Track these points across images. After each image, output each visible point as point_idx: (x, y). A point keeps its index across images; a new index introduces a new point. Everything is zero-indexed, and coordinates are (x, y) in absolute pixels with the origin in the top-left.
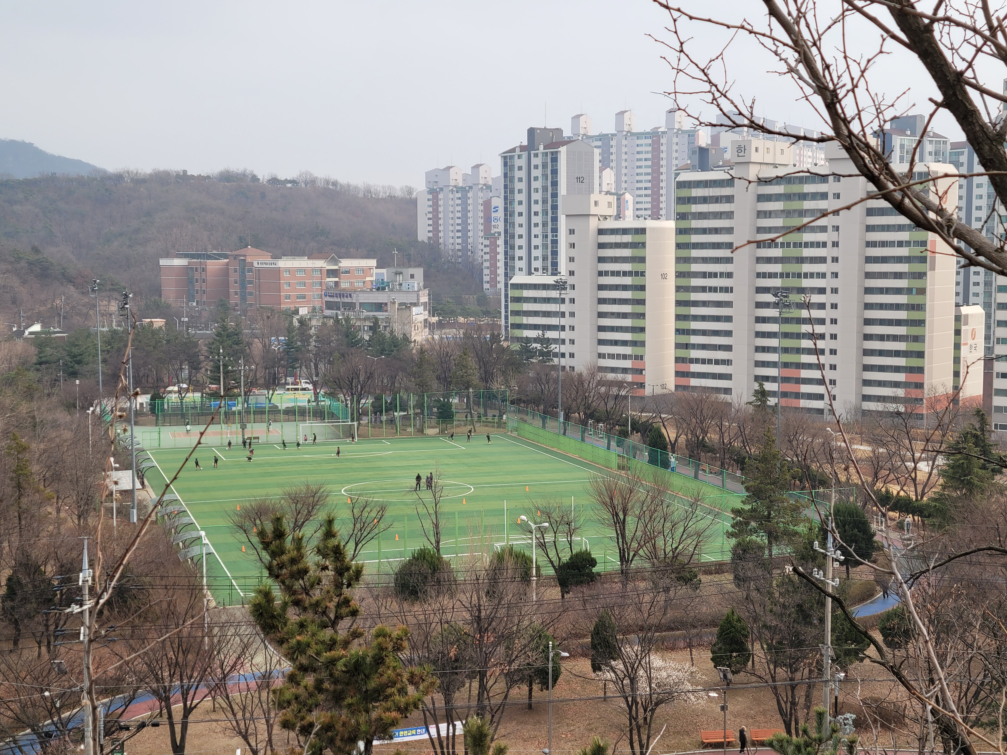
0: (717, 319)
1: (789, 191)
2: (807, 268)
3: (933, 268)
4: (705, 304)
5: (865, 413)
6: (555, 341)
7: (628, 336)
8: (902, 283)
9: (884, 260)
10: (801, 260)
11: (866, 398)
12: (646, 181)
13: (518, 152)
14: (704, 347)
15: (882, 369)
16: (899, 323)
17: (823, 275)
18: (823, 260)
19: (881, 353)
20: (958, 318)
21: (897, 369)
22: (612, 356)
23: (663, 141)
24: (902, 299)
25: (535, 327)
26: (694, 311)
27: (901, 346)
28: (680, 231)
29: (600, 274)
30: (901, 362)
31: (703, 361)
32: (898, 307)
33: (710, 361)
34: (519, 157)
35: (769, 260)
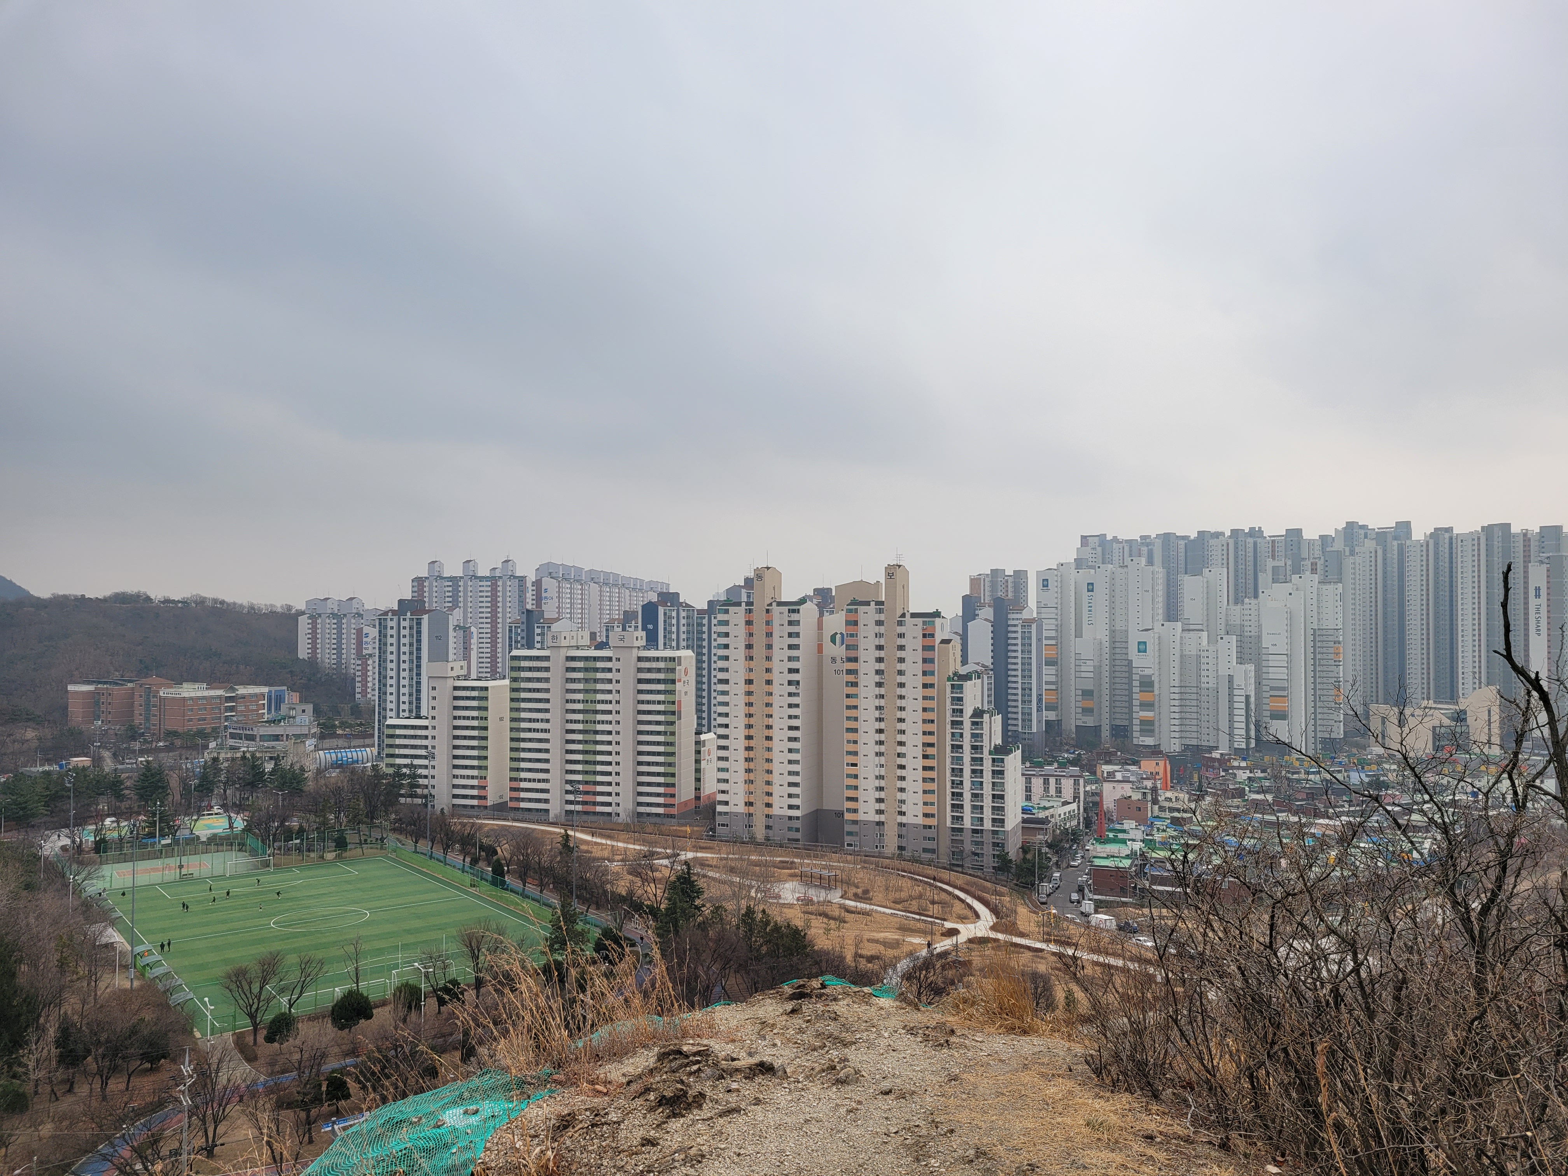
0: (539, 751)
1: (587, 666)
2: (599, 717)
3: (679, 718)
4: (530, 740)
5: (640, 815)
6: (421, 767)
7: (475, 763)
8: (661, 728)
9: (649, 712)
10: (596, 712)
11: (640, 804)
12: (487, 612)
13: (390, 614)
14: (530, 770)
15: (649, 784)
16: (659, 754)
17: (611, 723)
18: (610, 712)
19: (649, 774)
20: (698, 743)
21: (659, 785)
22: (463, 777)
23: (500, 583)
24: (661, 738)
25: (405, 756)
26: (523, 745)
27: (661, 769)
28: (513, 690)
29: (455, 718)
30: (661, 780)
31: (530, 780)
32: (658, 743)
33: (534, 780)
34: (391, 620)
35: (574, 711)
